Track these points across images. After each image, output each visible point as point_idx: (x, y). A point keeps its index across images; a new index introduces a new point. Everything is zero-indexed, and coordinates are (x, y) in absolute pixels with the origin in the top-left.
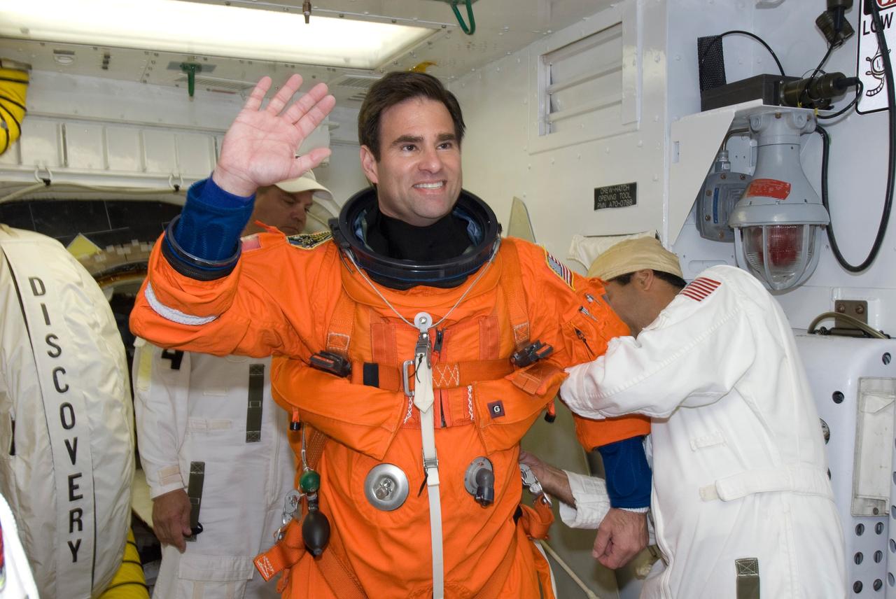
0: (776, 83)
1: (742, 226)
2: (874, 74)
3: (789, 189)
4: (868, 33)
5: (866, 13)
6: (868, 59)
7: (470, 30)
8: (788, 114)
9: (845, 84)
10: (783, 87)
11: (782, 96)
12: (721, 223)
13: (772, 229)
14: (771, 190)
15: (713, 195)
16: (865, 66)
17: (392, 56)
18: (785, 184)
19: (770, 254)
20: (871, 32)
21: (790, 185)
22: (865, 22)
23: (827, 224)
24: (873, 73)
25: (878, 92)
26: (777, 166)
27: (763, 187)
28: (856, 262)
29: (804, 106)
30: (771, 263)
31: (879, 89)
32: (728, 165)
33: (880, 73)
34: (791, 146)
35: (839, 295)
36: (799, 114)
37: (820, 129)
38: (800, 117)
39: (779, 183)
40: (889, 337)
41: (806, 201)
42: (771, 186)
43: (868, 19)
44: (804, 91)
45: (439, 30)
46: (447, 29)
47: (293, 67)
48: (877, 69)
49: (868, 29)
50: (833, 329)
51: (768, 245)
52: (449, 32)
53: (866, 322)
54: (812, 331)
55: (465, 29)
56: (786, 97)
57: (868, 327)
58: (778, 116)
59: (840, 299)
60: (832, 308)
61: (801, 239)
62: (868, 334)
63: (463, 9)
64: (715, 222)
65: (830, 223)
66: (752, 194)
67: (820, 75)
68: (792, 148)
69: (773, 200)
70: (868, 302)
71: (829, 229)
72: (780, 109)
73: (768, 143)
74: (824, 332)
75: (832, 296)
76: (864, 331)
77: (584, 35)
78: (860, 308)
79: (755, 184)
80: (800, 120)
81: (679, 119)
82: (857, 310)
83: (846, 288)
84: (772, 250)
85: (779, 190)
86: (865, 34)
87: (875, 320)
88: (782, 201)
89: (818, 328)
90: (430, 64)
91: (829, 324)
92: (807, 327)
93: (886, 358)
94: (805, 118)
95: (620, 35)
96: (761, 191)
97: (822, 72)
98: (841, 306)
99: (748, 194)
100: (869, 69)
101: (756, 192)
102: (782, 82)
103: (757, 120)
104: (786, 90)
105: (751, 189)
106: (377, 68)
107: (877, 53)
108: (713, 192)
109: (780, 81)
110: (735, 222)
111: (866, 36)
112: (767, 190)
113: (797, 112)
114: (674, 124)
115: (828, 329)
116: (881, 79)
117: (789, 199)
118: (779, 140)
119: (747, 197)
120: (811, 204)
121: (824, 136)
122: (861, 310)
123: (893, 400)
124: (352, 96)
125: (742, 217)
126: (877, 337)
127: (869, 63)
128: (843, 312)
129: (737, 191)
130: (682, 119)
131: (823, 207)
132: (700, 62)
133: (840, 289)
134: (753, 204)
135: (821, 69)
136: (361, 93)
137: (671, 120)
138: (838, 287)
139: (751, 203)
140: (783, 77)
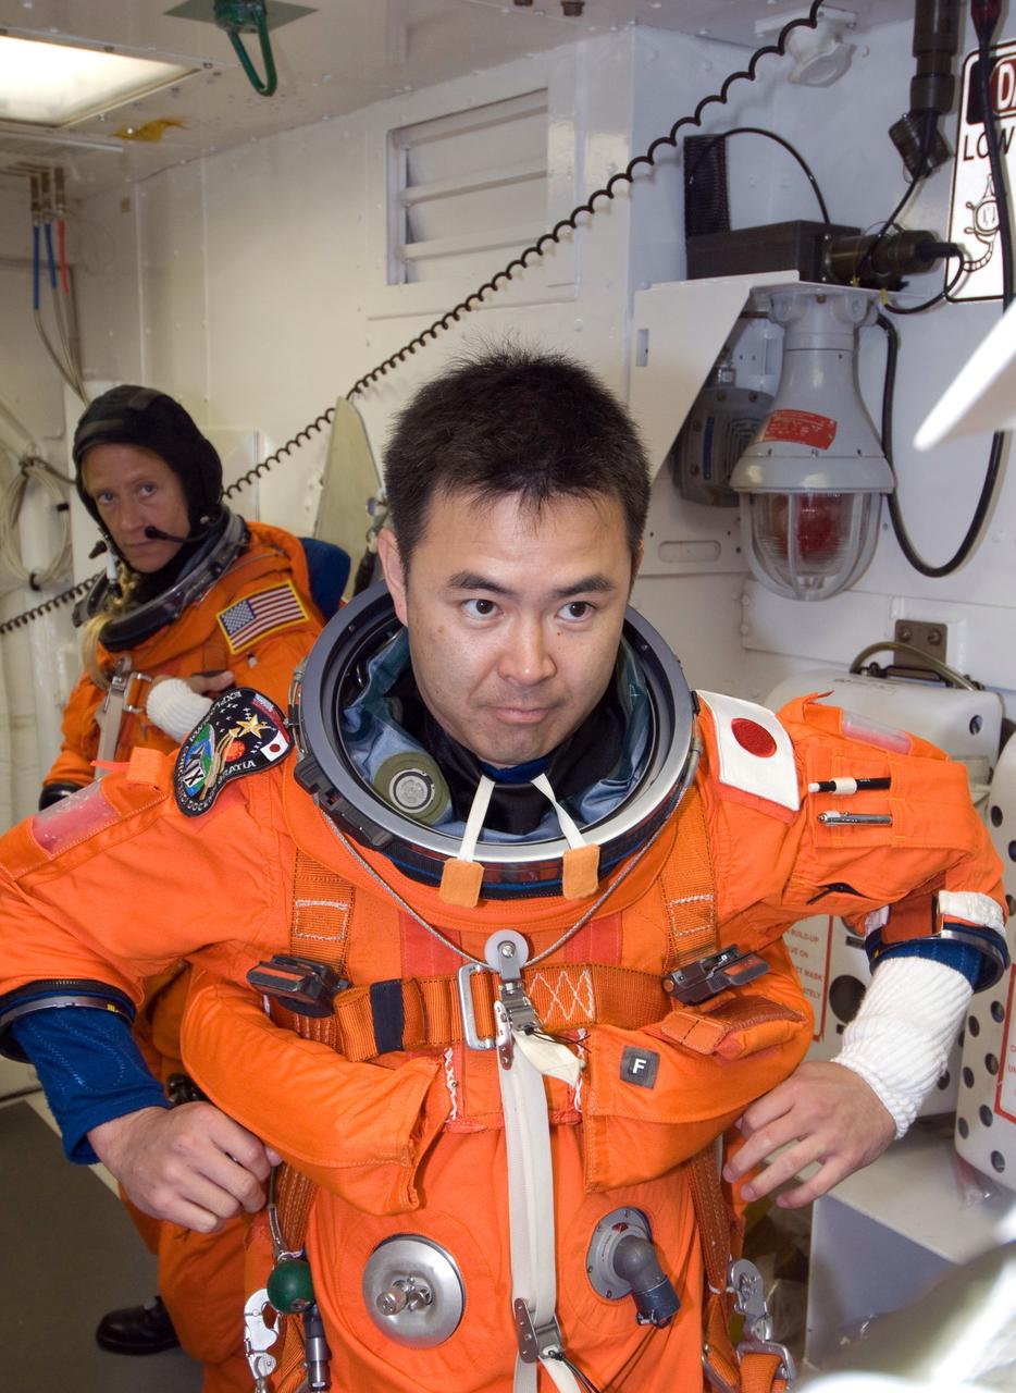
0: (819, 239)
1: (754, 491)
2: (977, 234)
3: (833, 430)
4: (972, 158)
5: (972, 120)
6: (969, 206)
7: (268, 88)
8: (837, 296)
9: (930, 250)
10: (830, 247)
11: (827, 261)
12: (716, 480)
13: (803, 500)
14: (805, 430)
15: (703, 430)
16: (963, 218)
18: (827, 420)
19: (798, 542)
20: (977, 158)
21: (835, 424)
22: (967, 137)
23: (890, 491)
24: (977, 232)
25: (982, 266)
26: (814, 389)
27: (791, 425)
28: (937, 562)
29: (862, 284)
30: (800, 557)
31: (984, 262)
32: (730, 374)
33: (989, 233)
34: (838, 353)
35: (902, 611)
36: (852, 296)
37: (883, 322)
38: (856, 303)
39: (817, 418)
40: (978, 686)
41: (859, 452)
42: (805, 424)
43: (973, 133)
44: (865, 258)
45: (195, 71)
46: (215, 69)
48: (983, 226)
49: (972, 151)
50: (890, 667)
51: (797, 526)
52: (217, 74)
53: (943, 657)
54: (857, 669)
55: (257, 84)
56: (834, 263)
57: (946, 669)
58: (821, 299)
59: (903, 617)
60: (887, 634)
61: (848, 517)
62: (947, 680)
63: (251, 41)
64: (705, 478)
65: (895, 490)
66: (771, 435)
67: (891, 231)
68: (840, 357)
69: (804, 449)
70: (949, 626)
71: (892, 500)
72: (822, 288)
73: (802, 346)
74: (878, 673)
75: (891, 610)
76: (939, 675)
77: (475, 102)
78: (936, 635)
79: (778, 419)
80: (856, 309)
81: (648, 287)
82: (930, 638)
83: (913, 600)
84: (804, 529)
85: (816, 433)
86: (966, 158)
87: (958, 658)
88: (821, 451)
89: (867, 663)
90: (168, 123)
91: (885, 659)
92: (851, 659)
93: (975, 724)
94: (863, 305)
95: (544, 110)
96: (788, 432)
97: (897, 226)
98: (904, 628)
99: (766, 436)
100: (970, 223)
101: (780, 432)
102: (827, 238)
103: (785, 303)
104: (835, 250)
105: (770, 427)
106: (63, 124)
107: (984, 197)
108: (704, 423)
109: (824, 236)
110: (742, 484)
111: (969, 162)
112: (799, 430)
113: (850, 292)
114: (641, 296)
115: (883, 665)
116: (988, 243)
117: (834, 448)
118: (817, 342)
119: (764, 441)
120: (867, 457)
121: (890, 333)
122: (936, 639)
123: (984, 794)
124: (10, 168)
125: (753, 474)
126: (961, 687)
127: (970, 212)
128: (906, 640)
129: (744, 425)
130: (655, 287)
131: (885, 460)
132: (687, 181)
133: (903, 600)
134: (773, 454)
135: (896, 221)
136: (23, 164)
137: (634, 287)
138: (900, 597)
139: (770, 452)
140: (827, 226)
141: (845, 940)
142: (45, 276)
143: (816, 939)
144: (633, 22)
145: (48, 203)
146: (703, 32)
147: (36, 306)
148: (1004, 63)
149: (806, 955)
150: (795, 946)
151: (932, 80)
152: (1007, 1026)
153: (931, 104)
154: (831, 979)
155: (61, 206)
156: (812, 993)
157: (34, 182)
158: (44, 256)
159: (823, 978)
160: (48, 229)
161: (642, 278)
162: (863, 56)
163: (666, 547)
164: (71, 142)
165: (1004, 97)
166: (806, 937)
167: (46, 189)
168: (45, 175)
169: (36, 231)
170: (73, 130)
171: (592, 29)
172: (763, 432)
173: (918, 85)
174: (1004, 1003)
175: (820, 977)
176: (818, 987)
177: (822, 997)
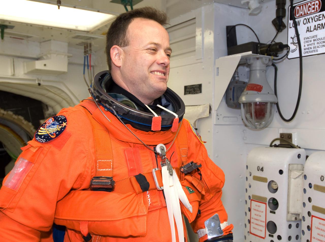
1: (244, 102)
2: (293, 44)
4: (291, 27)
5: (291, 20)
8: (261, 58)
9: (283, 47)
11: (259, 50)
12: (236, 101)
13: (256, 104)
14: (255, 88)
15: (232, 90)
16: (290, 41)
17: (97, 26)
18: (260, 86)
19: (255, 114)
20: (293, 27)
21: (262, 87)
23: (277, 102)
24: (293, 43)
25: (295, 51)
26: (257, 78)
27: (252, 87)
28: (288, 118)
29: (267, 55)
30: (255, 118)
32: (238, 78)
34: (262, 71)
35: (281, 131)
36: (266, 58)
37: (273, 65)
39: (258, 85)
40: (300, 148)
41: (268, 93)
42: (255, 87)
43: (291, 22)
44: (267, 49)
47: (51, 29)
48: (295, 42)
49: (291, 26)
50: (279, 145)
51: (254, 110)
53: (292, 142)
54: (271, 146)
56: (261, 51)
57: (292, 144)
58: (258, 59)
59: (282, 132)
60: (278, 136)
61: (267, 108)
62: (292, 147)
63: (129, 8)
64: (233, 101)
65: (278, 102)
66: (247, 89)
67: (273, 43)
68: (263, 72)
69: (256, 92)
70: (292, 134)
71: (277, 104)
72: (259, 56)
73: (254, 69)
74: (276, 146)
75: (279, 132)
76: (291, 146)
78: (289, 136)
79: (249, 86)
80: (266, 61)
81: (219, 58)
82: (288, 137)
83: (284, 129)
84: (256, 112)
85: (258, 88)
86: (290, 28)
87: (295, 141)
88: (259, 93)
89: (273, 144)
91: (278, 143)
92: (269, 144)
93: (299, 156)
94: (268, 60)
95: (195, 23)
96: (251, 89)
97: (274, 42)
98: (282, 135)
99: (246, 90)
100: (292, 41)
101: (250, 89)
102: (259, 45)
103: (250, 60)
104: (261, 48)
105: (247, 88)
106: (90, 31)
107: (295, 36)
108: (232, 88)
109: (258, 45)
110: (241, 101)
111: (291, 29)
112: (254, 88)
113: (265, 57)
114: (216, 60)
115: (277, 144)
116: (296, 46)
117: (262, 92)
118: (258, 68)
119: (246, 91)
120: (270, 94)
121: (275, 67)
122: (290, 137)
123: (302, 173)
124: (79, 43)
125: (244, 99)
126: (296, 148)
127: (292, 39)
128: (283, 138)
129: (242, 89)
130: (220, 58)
131: (275, 95)
132: (227, 35)
133: (281, 129)
134: (248, 94)
135: (274, 40)
136: (82, 42)
137: (215, 58)
138: (281, 128)
139: (247, 93)
140: (259, 43)
141: (269, 212)
142: (86, 68)
143: (263, 212)
144: (214, 2)
145: (88, 51)
146: (230, 4)
147: (84, 73)
148: (297, 7)
149: (260, 216)
150: (258, 214)
151: (281, 10)
152: (311, 232)
153: (281, 15)
154: (267, 222)
155: (90, 51)
156: (262, 226)
157: (85, 47)
158: (86, 63)
159: (265, 222)
160: (87, 57)
161: (217, 56)
162: (266, 8)
163: (225, 118)
164: (92, 36)
165: (298, 14)
166: (260, 211)
167: (87, 48)
168: (87, 45)
169: (85, 57)
170: (92, 33)
171: (205, 3)
172: (246, 89)
173: (278, 11)
174: (310, 226)
175: (264, 222)
176: (264, 224)
177: (265, 227)
